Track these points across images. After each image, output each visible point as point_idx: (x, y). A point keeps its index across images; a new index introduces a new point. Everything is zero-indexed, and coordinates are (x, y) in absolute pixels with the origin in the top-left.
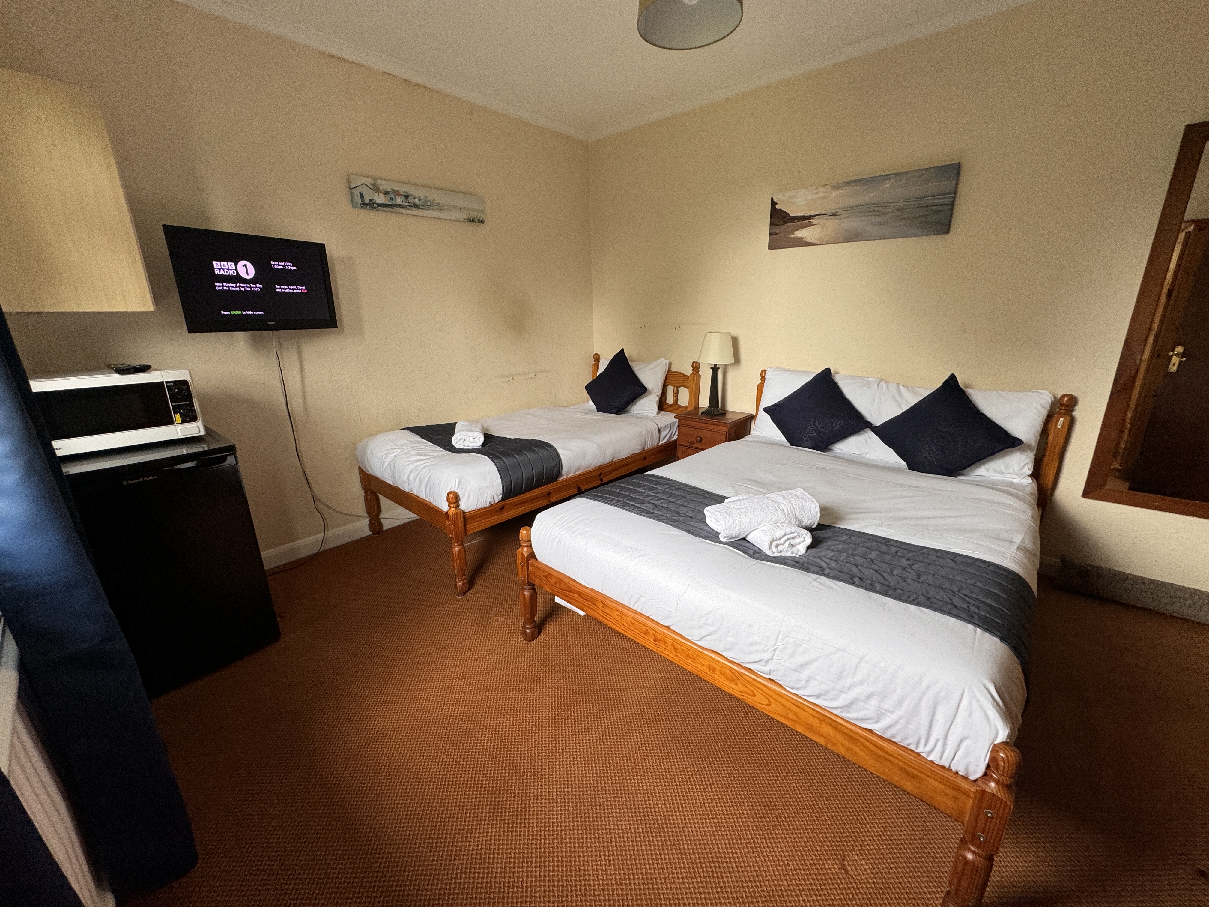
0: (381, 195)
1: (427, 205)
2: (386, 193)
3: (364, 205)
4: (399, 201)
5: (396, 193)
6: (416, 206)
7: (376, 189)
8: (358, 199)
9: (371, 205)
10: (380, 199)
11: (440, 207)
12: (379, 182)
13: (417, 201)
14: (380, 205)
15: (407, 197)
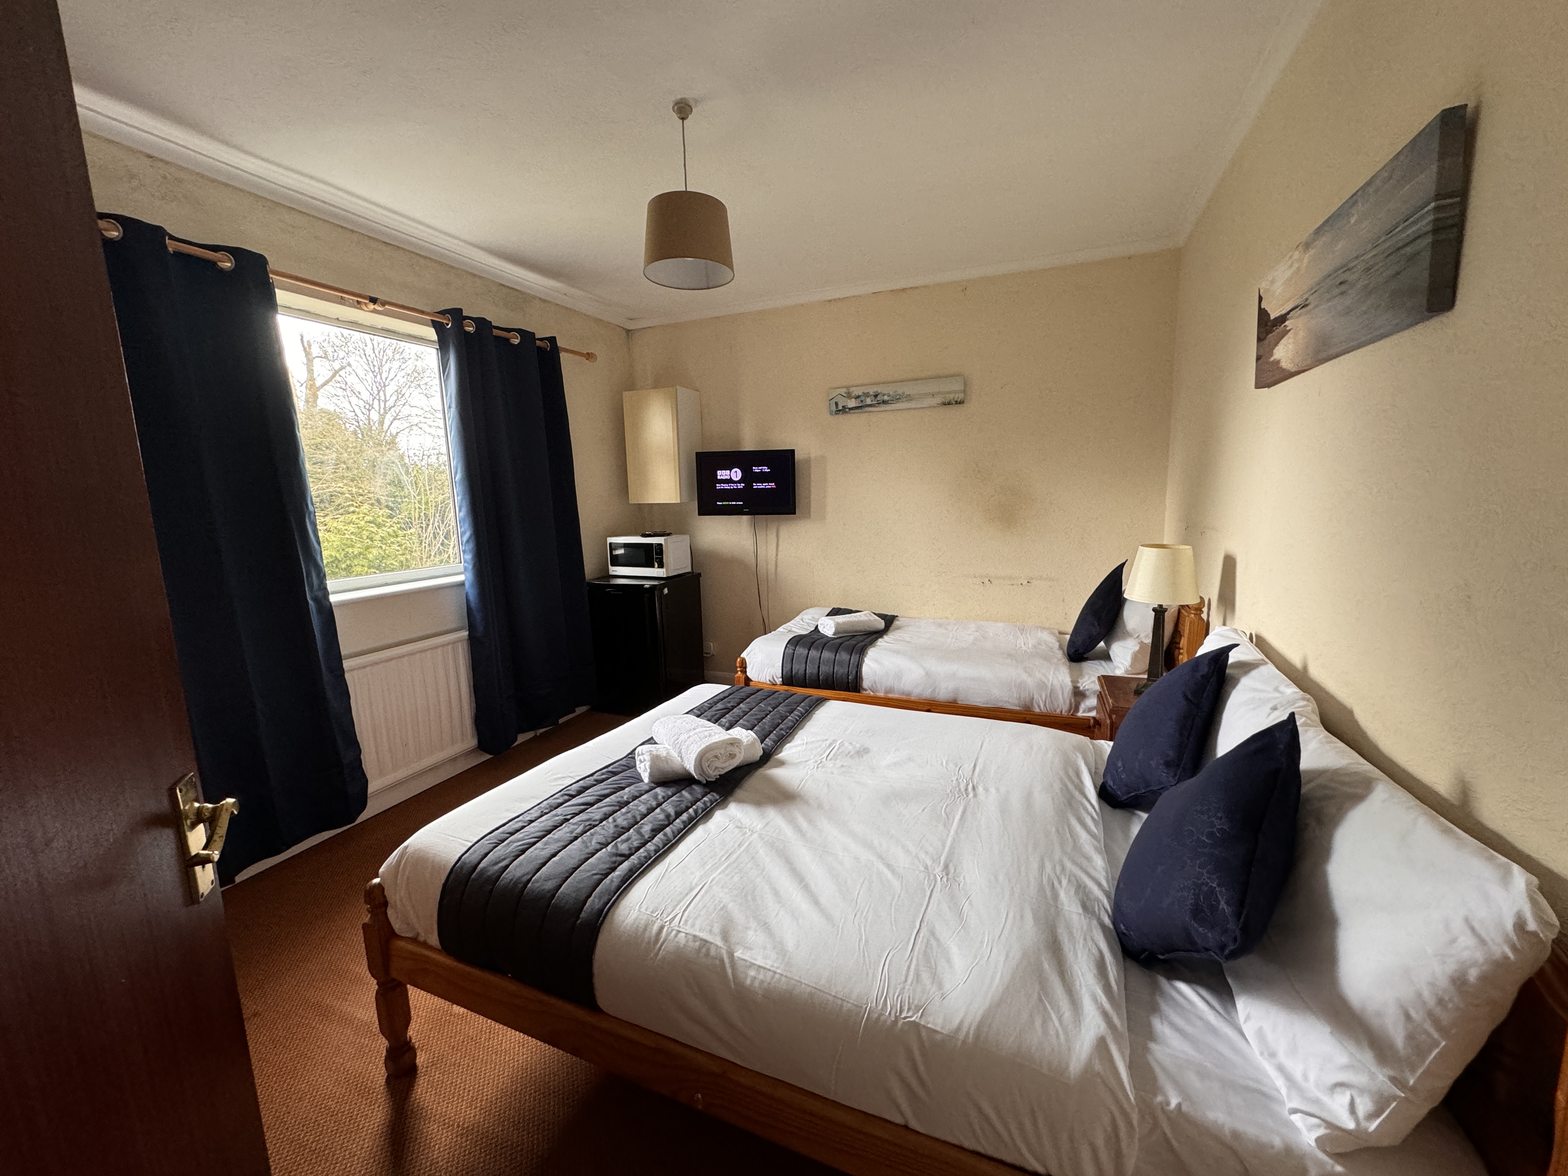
0: (853, 400)
1: (897, 399)
2: (858, 397)
3: (838, 412)
4: (869, 401)
5: (867, 395)
6: (884, 402)
7: (849, 396)
8: (834, 408)
9: (844, 410)
10: (852, 403)
11: (909, 398)
12: (851, 390)
13: (886, 398)
14: (851, 409)
15: (876, 396)
